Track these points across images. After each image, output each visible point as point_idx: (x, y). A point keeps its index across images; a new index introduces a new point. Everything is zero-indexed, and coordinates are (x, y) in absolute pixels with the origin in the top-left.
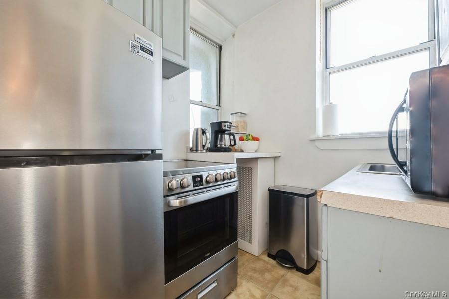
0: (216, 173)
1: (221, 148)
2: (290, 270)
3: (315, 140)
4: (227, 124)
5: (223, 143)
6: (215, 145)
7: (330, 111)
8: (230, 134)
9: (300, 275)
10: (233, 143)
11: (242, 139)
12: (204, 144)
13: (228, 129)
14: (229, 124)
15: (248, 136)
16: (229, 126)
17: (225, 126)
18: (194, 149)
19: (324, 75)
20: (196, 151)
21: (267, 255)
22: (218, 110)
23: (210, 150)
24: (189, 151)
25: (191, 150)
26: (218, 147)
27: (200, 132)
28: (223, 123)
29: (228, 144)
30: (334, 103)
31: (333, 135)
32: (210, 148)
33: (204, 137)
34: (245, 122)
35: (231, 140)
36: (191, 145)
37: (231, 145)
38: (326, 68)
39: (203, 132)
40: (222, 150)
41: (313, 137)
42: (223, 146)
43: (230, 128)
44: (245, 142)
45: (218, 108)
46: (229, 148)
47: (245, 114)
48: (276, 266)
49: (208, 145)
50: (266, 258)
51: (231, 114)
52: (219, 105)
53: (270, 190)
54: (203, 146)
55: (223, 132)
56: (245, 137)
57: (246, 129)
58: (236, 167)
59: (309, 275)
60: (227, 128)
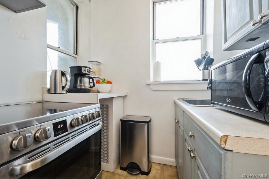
0: (82, 115)
1: (81, 89)
2: (137, 176)
3: (150, 84)
4: (86, 69)
5: (82, 85)
6: (75, 87)
7: (157, 66)
8: (89, 78)
9: (144, 177)
10: (92, 85)
11: (98, 82)
12: (64, 85)
13: (88, 73)
14: (88, 69)
15: (103, 80)
16: (88, 71)
17: (85, 70)
18: (53, 90)
19: (153, 43)
20: (55, 92)
21: (120, 168)
22: (75, 57)
23: (70, 91)
24: (46, 92)
25: (49, 91)
26: (78, 89)
27: (59, 75)
28: (83, 68)
29: (87, 86)
30: (159, 62)
31: (159, 82)
32: (69, 89)
33: (64, 79)
34: (100, 69)
35: (90, 83)
36: (48, 86)
37: (90, 87)
38: (154, 40)
39: (63, 74)
40: (82, 91)
41: (148, 82)
42: (83, 87)
43: (89, 72)
44: (101, 85)
45: (75, 56)
46: (88, 89)
47: (100, 63)
48: (127, 176)
49: (68, 87)
50: (120, 171)
51: (89, 62)
52: (76, 54)
53: (121, 120)
54: (63, 88)
55: (83, 75)
56: (101, 81)
57: (100, 75)
58: (100, 106)
59: (149, 175)
60: (86, 72)
